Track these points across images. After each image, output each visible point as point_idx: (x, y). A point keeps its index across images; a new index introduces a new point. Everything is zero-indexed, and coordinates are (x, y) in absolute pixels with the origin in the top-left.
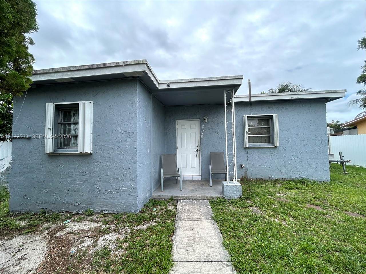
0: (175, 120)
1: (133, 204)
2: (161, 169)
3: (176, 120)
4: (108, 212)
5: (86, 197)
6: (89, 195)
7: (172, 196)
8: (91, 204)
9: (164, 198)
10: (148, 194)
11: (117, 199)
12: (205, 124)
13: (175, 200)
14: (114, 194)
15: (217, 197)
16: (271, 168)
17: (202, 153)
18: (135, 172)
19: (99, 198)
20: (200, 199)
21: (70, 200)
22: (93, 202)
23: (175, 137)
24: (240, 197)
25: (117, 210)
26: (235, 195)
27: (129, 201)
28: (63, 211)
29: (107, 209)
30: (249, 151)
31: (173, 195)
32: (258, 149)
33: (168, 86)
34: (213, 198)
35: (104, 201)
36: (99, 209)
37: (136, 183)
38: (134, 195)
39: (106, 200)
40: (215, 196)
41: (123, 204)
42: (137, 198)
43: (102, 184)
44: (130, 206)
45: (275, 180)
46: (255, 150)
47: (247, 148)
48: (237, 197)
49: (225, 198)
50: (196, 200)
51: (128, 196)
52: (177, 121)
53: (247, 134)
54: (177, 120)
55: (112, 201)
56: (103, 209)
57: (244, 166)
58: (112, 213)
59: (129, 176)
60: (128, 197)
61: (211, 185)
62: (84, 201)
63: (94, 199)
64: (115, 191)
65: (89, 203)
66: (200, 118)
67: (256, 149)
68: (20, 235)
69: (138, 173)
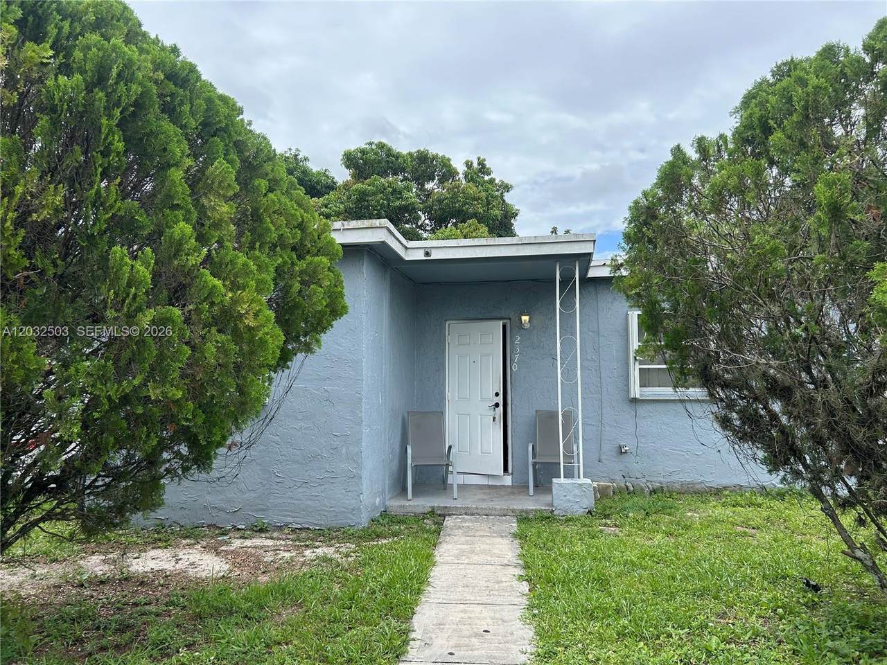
0: (443, 322)
1: (353, 510)
2: (408, 446)
3: (446, 321)
4: (300, 526)
5: (253, 495)
6: (259, 491)
7: (433, 508)
8: (263, 510)
9: (414, 510)
10: (378, 499)
11: (318, 498)
12: (522, 335)
13: (439, 516)
14: (313, 489)
15: (536, 511)
16: (704, 455)
17: (513, 412)
18: (359, 442)
19: (281, 497)
20: (496, 513)
21: (217, 502)
22: (269, 504)
23: (441, 368)
24: (590, 512)
25: (320, 522)
26: (576, 507)
27: (344, 503)
28: (204, 523)
29: (298, 519)
30: (642, 410)
31: (436, 505)
32: (668, 404)
33: (427, 254)
34: (527, 512)
35: (290, 503)
36: (279, 519)
37: (359, 466)
38: (356, 491)
39: (296, 502)
40: (531, 508)
41: (331, 509)
42: (361, 496)
43: (288, 467)
44: (345, 512)
45: (713, 489)
46: (659, 407)
47: (635, 401)
48: (582, 510)
49: (555, 513)
50: (487, 515)
51: (344, 491)
52: (447, 325)
53: (637, 363)
54: (449, 320)
55: (309, 503)
56: (290, 520)
57: (627, 448)
58: (308, 529)
59: (344, 450)
60: (342, 494)
61: (531, 492)
62: (248, 502)
63: (269, 499)
64: (316, 482)
65: (262, 507)
66: (511, 317)
67: (662, 404)
68: (153, 548)
69: (363, 444)
